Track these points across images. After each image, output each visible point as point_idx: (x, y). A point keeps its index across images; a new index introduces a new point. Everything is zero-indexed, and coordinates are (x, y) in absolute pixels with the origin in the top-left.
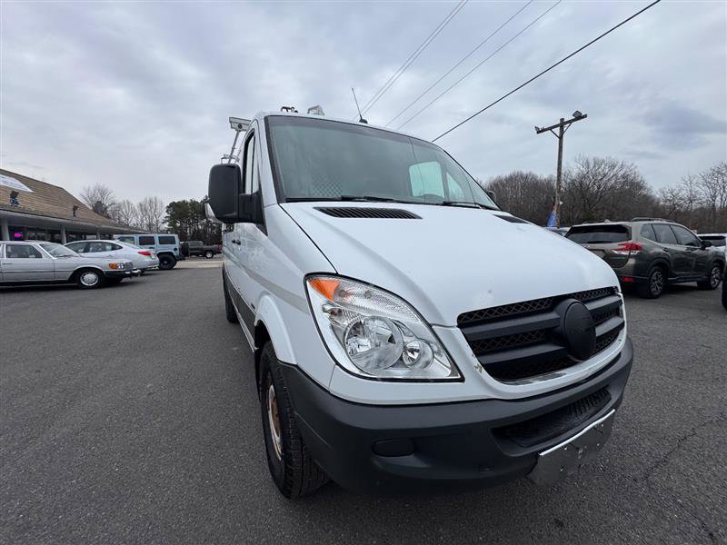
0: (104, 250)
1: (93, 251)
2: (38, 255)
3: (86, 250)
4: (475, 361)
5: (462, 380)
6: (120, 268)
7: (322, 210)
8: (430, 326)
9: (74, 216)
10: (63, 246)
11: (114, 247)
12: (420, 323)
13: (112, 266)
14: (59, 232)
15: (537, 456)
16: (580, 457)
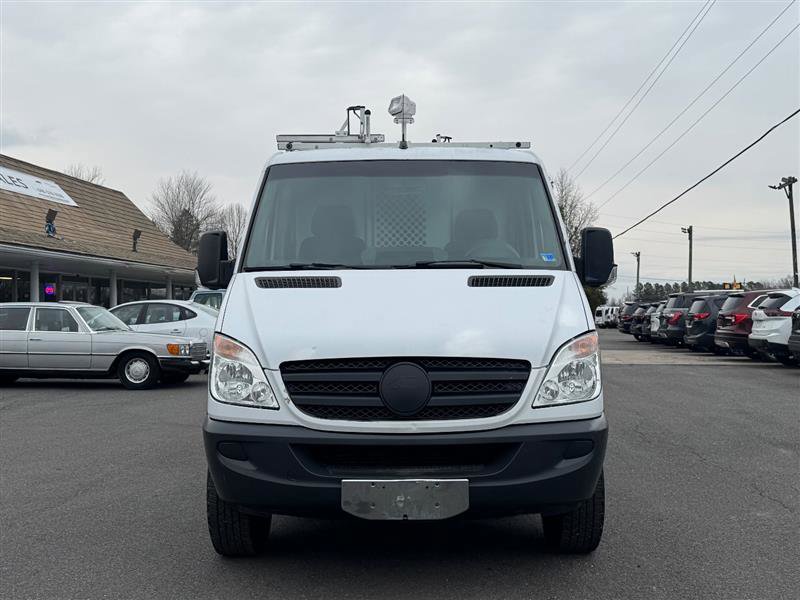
0: (170, 319)
1: (151, 322)
2: (74, 327)
3: (141, 321)
4: (286, 395)
5: (279, 409)
6: (184, 354)
8: (263, 369)
9: (135, 250)
10: (107, 312)
11: (186, 315)
12: (259, 367)
13: (172, 348)
14: (107, 283)
15: (340, 482)
16: (401, 505)
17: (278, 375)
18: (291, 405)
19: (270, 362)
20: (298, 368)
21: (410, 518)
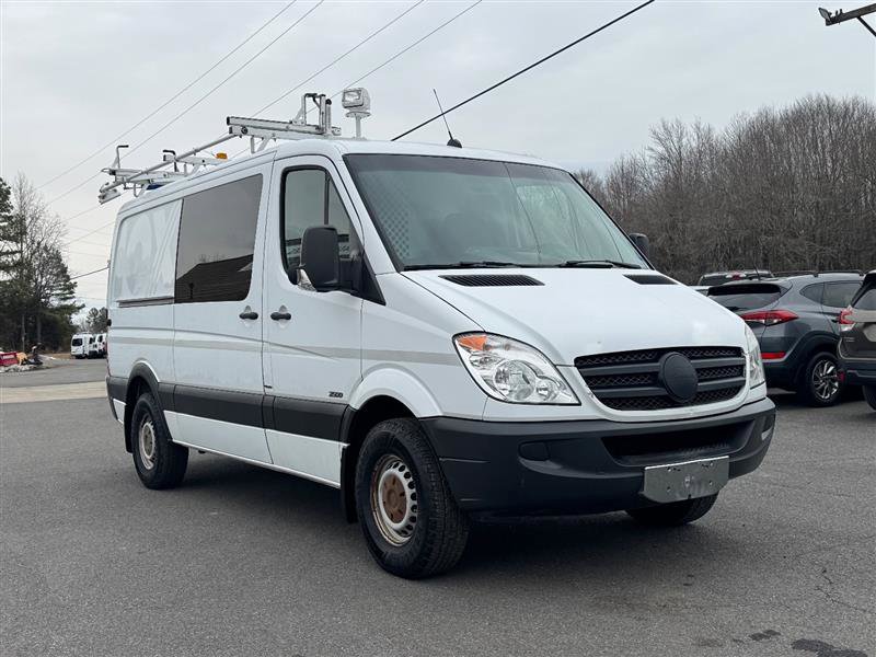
4: (588, 390)
5: (580, 404)
7: (447, 278)
8: (555, 366)
12: (548, 365)
15: (643, 470)
16: (687, 485)
17: (575, 370)
18: (595, 399)
19: (565, 358)
20: (585, 363)
21: (693, 497)
